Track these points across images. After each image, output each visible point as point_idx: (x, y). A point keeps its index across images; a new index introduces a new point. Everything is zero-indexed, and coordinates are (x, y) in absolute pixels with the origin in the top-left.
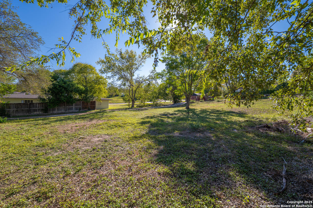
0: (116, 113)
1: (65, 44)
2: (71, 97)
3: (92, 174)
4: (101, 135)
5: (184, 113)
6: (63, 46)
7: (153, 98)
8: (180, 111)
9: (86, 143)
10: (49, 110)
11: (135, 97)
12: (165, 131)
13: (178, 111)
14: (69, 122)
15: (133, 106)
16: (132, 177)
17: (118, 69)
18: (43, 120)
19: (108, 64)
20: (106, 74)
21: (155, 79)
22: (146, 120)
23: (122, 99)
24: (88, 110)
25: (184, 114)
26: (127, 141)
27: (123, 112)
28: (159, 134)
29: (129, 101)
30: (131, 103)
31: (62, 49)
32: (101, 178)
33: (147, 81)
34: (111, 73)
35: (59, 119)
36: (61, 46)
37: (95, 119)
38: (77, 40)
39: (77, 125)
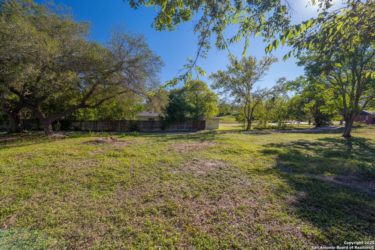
0: (228, 135)
1: (191, 64)
2: (183, 116)
3: (210, 204)
4: (214, 160)
5: (340, 144)
6: (190, 65)
7: (279, 117)
8: (331, 139)
9: (200, 167)
10: (165, 128)
11: (252, 116)
12: (306, 169)
13: (327, 139)
14: (182, 141)
15: (248, 128)
16: (260, 225)
17: (232, 82)
18: (162, 136)
19: (221, 78)
20: (217, 89)
21: (284, 91)
22: (270, 148)
23: (235, 119)
24: (198, 129)
25: (339, 146)
26: (247, 173)
27: (236, 135)
28: (295, 172)
29: (243, 121)
30: (246, 124)
31: (189, 69)
32: (221, 213)
33: (270, 95)
34: (223, 87)
35: (173, 137)
36: (188, 66)
37: (207, 141)
38: (203, 56)
39: (190, 145)
